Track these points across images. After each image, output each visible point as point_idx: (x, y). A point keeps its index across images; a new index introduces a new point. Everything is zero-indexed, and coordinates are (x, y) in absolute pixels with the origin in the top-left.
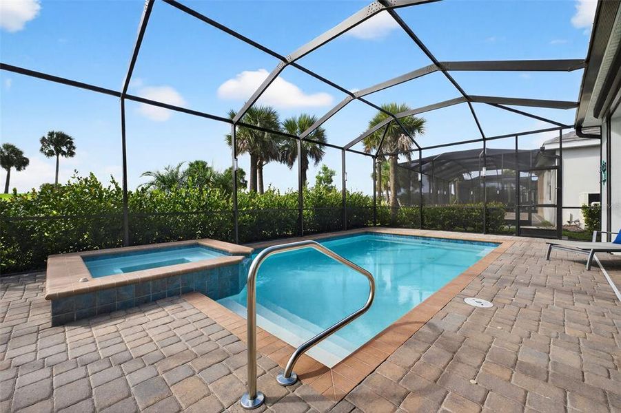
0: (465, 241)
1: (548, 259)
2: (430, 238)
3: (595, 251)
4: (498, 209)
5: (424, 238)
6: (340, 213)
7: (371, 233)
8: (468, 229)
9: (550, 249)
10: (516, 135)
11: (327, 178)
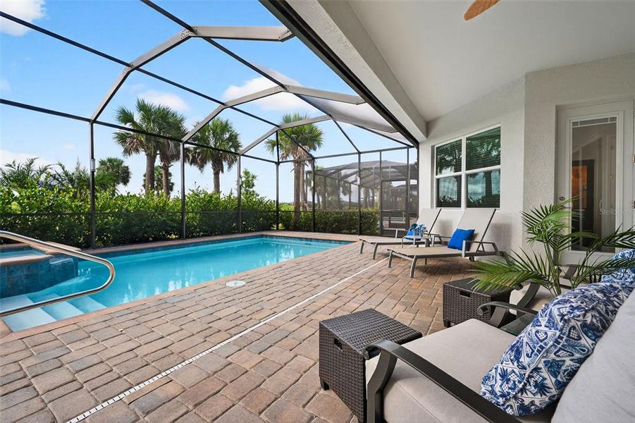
0: (324, 240)
1: (361, 253)
2: (311, 239)
3: (378, 244)
4: (371, 214)
5: (307, 239)
6: (234, 216)
7: (266, 236)
8: (344, 231)
9: (363, 244)
10: (380, 151)
11: (247, 182)
